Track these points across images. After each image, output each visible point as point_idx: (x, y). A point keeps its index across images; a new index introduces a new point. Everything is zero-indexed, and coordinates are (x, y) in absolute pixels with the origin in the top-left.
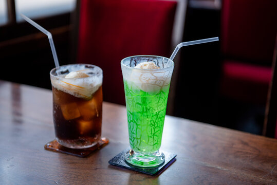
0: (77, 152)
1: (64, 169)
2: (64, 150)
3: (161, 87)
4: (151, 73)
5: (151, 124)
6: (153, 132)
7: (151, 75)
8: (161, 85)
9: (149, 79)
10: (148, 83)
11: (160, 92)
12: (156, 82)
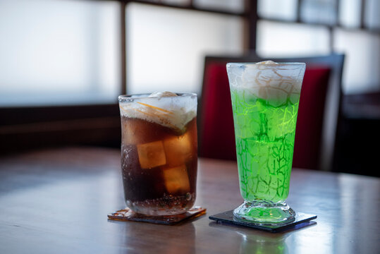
0: (160, 220)
1: (129, 248)
2: (138, 218)
3: (289, 94)
4: (274, 70)
5: (275, 153)
6: (277, 167)
7: (273, 72)
8: (288, 91)
9: (271, 80)
10: (268, 87)
11: (287, 102)
12: (280, 84)
